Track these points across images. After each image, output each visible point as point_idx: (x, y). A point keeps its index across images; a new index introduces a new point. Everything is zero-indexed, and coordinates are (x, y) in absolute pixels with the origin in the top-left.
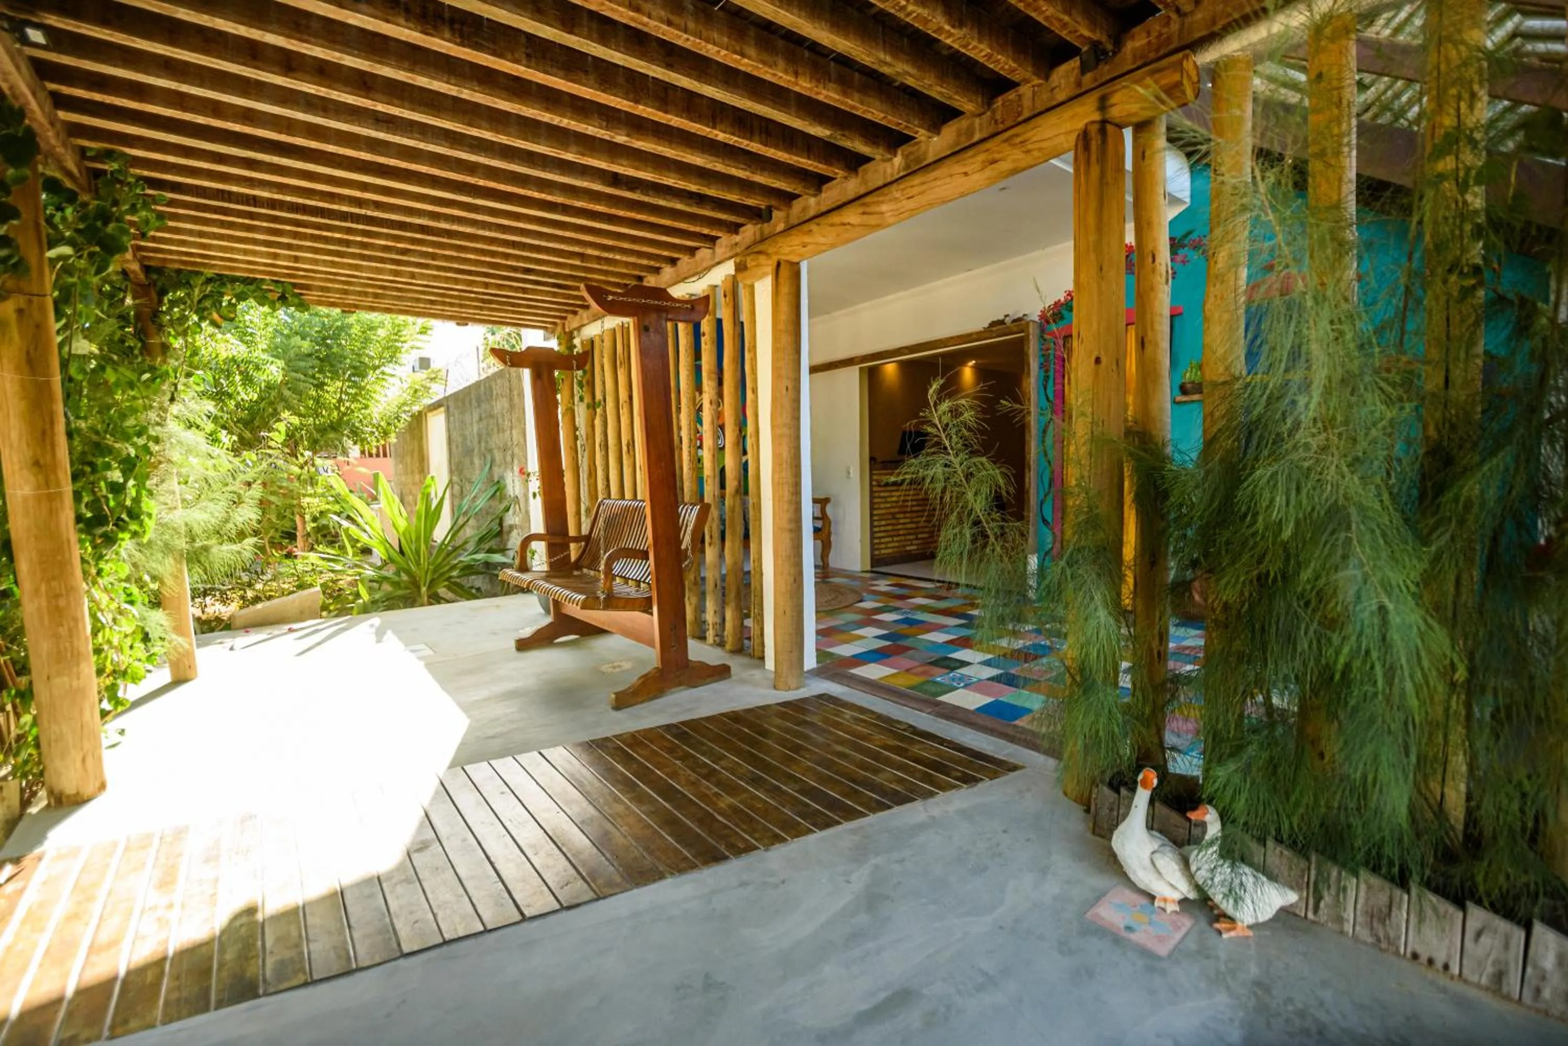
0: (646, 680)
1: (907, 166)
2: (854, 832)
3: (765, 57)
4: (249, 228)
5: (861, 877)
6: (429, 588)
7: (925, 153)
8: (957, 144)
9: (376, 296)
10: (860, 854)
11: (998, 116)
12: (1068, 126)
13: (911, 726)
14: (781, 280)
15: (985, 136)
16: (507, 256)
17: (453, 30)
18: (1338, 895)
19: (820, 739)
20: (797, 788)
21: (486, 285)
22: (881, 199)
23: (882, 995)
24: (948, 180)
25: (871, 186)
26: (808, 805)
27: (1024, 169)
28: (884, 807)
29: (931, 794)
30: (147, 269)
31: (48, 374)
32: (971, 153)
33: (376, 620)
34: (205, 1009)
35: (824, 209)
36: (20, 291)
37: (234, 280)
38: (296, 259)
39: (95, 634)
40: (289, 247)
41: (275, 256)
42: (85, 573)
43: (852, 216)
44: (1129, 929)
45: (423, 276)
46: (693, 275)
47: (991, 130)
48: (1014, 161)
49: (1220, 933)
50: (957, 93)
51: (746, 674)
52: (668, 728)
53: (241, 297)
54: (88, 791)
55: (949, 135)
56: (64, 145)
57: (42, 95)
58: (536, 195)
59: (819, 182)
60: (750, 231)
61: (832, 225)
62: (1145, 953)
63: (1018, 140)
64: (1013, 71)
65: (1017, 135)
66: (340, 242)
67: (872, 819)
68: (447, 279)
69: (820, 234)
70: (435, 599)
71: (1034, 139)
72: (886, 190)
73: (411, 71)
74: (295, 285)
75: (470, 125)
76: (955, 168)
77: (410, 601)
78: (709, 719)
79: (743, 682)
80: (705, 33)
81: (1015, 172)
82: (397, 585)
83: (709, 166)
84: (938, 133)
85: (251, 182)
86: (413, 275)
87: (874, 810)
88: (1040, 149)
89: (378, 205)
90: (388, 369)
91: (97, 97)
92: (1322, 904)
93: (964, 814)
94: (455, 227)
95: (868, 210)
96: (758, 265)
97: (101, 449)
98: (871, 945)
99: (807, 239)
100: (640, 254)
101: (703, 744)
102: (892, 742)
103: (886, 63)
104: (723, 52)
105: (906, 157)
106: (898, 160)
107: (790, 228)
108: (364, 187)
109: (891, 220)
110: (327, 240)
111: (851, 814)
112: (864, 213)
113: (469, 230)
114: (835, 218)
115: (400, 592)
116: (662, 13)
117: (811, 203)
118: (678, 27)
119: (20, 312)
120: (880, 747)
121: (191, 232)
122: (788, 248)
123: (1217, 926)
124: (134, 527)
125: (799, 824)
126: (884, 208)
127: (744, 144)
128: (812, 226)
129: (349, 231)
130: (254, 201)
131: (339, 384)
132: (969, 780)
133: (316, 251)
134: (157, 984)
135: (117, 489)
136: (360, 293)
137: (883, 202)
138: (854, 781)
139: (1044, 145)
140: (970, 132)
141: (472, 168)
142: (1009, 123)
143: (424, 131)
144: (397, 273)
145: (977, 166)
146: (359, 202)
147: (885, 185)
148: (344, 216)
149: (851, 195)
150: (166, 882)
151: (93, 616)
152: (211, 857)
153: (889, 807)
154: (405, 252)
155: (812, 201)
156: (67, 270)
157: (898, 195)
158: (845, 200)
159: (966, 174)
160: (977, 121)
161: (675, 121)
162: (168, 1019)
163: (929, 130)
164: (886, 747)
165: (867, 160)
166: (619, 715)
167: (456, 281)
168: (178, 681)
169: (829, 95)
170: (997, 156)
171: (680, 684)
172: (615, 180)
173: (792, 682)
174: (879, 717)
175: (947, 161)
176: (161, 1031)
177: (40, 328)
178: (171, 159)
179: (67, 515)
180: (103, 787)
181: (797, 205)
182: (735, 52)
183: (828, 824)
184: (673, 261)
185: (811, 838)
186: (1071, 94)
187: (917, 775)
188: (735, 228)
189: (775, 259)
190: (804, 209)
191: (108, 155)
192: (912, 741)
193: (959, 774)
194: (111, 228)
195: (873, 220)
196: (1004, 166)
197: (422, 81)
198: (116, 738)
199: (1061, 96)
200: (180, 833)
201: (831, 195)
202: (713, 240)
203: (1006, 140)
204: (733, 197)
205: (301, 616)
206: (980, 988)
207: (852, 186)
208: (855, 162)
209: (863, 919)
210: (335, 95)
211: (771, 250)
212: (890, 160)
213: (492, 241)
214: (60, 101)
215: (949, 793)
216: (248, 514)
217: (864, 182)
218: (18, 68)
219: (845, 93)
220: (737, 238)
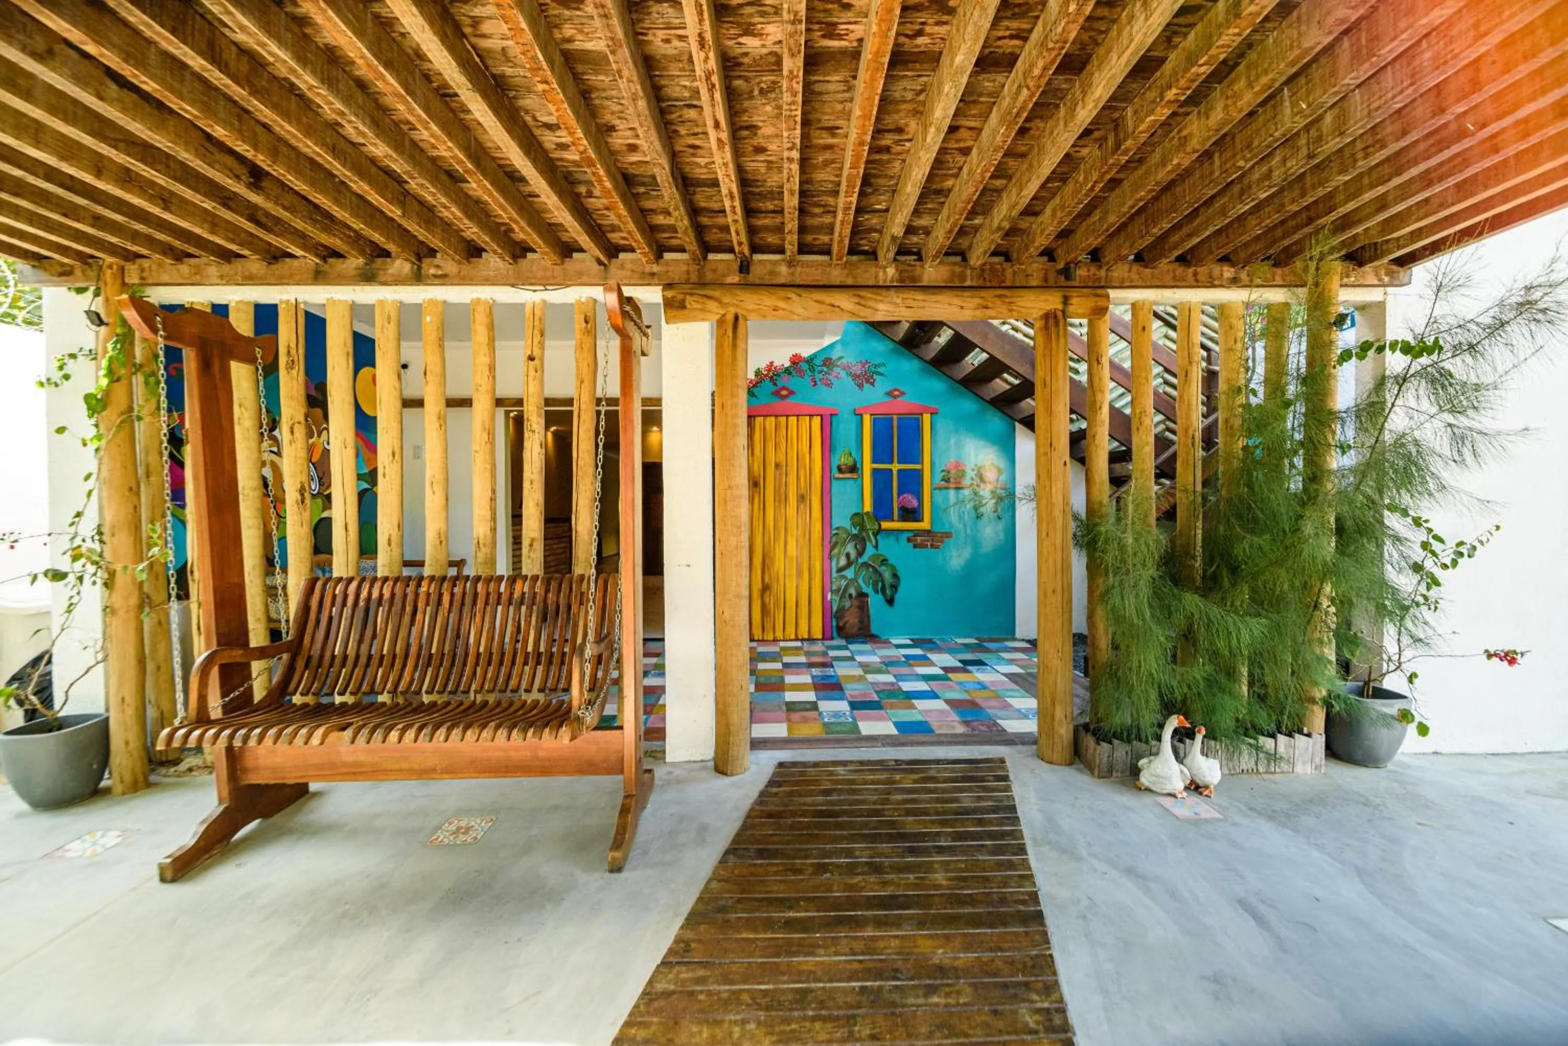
1: (904, 280)
7: (920, 277)
8: (950, 281)
11: (986, 276)
12: (1040, 305)
13: (896, 760)
15: (977, 285)
22: (879, 298)
24: (946, 306)
25: (864, 282)
32: (964, 293)
35: (800, 281)
43: (841, 301)
47: (980, 283)
55: (941, 271)
63: (1004, 300)
65: (1003, 296)
72: (884, 292)
76: (952, 299)
95: (862, 302)
96: (704, 310)
99: (782, 304)
102: (914, 777)
105: (902, 272)
106: (891, 271)
112: (858, 304)
114: (823, 297)
117: (782, 271)
126: (881, 306)
132: (1003, 778)
137: (881, 301)
139: (1024, 310)
140: (962, 277)
142: (995, 285)
145: (972, 306)
147: (880, 287)
149: (839, 282)
155: (784, 269)
157: (899, 301)
158: (831, 284)
159: (962, 307)
160: (968, 271)
170: (990, 305)
174: (862, 763)
175: (943, 291)
186: (1040, 284)
187: (977, 790)
189: (732, 310)
190: (772, 273)
193: (992, 778)
196: (995, 314)
199: (1034, 283)
201: (809, 272)
203: (999, 296)
207: (837, 273)
211: (726, 300)
217: (851, 275)
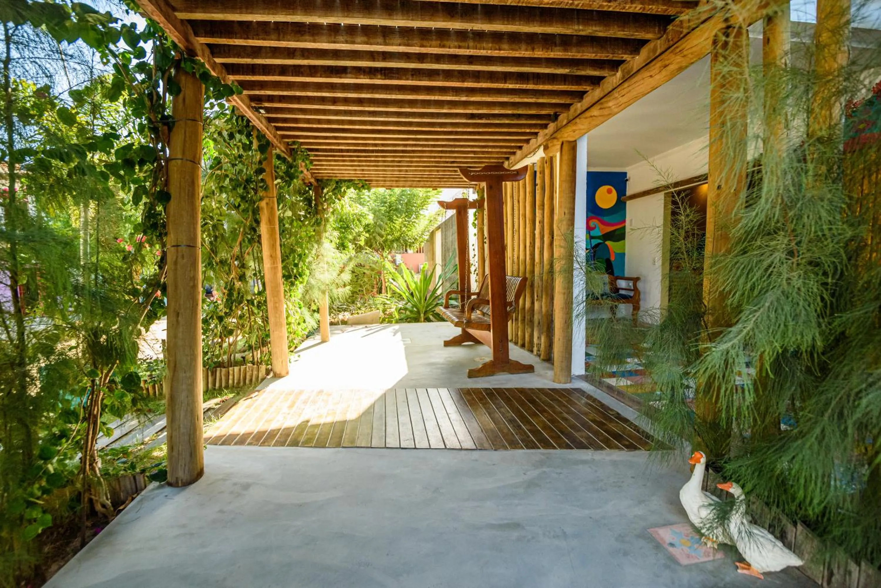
0: (485, 365)
1: (624, 76)
2: (543, 454)
3: (514, 46)
4: (344, 161)
5: (533, 473)
6: (425, 314)
7: (632, 68)
8: (648, 57)
9: (397, 181)
10: (541, 463)
11: (670, 37)
12: (706, 35)
13: (618, 414)
14: (564, 153)
15: (663, 50)
16: (441, 157)
17: (381, 74)
18: (845, 575)
19: (559, 409)
20: (530, 428)
21: (438, 171)
22: (610, 99)
23: (506, 522)
24: (642, 82)
25: (606, 92)
26: (529, 437)
27: (686, 67)
28: (568, 447)
29: (602, 448)
30: (317, 180)
31: (274, 225)
32: (653, 63)
33: (397, 327)
34: (283, 446)
35: (584, 108)
36: (267, 197)
37: (345, 181)
38: (363, 170)
39: (287, 318)
40: (359, 166)
41: (356, 170)
42: (285, 295)
43: (595, 112)
44: (672, 545)
45: (411, 171)
46: (530, 153)
47: (666, 46)
48: (678, 63)
49: (737, 568)
50: (637, 31)
51: (542, 372)
52: (486, 390)
53: (348, 187)
54: (283, 373)
55: (644, 53)
56: (280, 143)
57: (270, 128)
58: (439, 129)
59: (581, 95)
60: (552, 126)
61: (586, 118)
62: (672, 560)
63: (678, 50)
64: (667, 10)
65: (677, 47)
66: (375, 161)
67: (559, 451)
68: (421, 171)
69: (582, 124)
70: (427, 320)
71: (688, 47)
72: (612, 93)
73: (372, 93)
74: (366, 180)
75: (401, 107)
76: (645, 74)
77: (416, 320)
78: (508, 390)
79: (539, 375)
80: (478, 45)
81: (681, 69)
82: (411, 312)
83: (512, 100)
84: (638, 54)
85: (338, 144)
86: (407, 171)
87: (561, 447)
88: (692, 54)
89: (383, 145)
90: (421, 212)
91: (285, 125)
92: (833, 579)
93: (614, 463)
94: (414, 149)
95: (604, 106)
96: (554, 145)
97: (293, 251)
98: (516, 502)
99: (575, 128)
100: (501, 147)
101: (497, 399)
102: (599, 419)
103: (580, 30)
104: (489, 52)
105: (623, 71)
106: (619, 74)
107: (569, 122)
108: (375, 139)
109: (616, 110)
110: (371, 161)
111: (547, 445)
112: (602, 109)
113: (419, 149)
114: (587, 114)
115: (412, 316)
116: (456, 44)
117: (579, 106)
118: (464, 48)
119: (267, 204)
120: (592, 421)
121: (327, 165)
122: (568, 135)
123: (738, 564)
124: (301, 280)
125: (519, 443)
126: (610, 104)
127: (524, 86)
128: (577, 120)
129: (376, 157)
130: (341, 151)
131: (400, 220)
132: (631, 447)
133: (369, 166)
134: (276, 435)
135: (296, 265)
136: (390, 181)
137: (611, 101)
138: (562, 433)
139: (694, 49)
140: (655, 50)
141: (410, 124)
142: (675, 40)
143: (387, 114)
144: (400, 171)
145: (656, 71)
146: (376, 145)
147: (613, 90)
148: (373, 151)
149: (596, 98)
150: (291, 407)
151: (287, 311)
152: (305, 402)
153: (572, 448)
154: (399, 162)
155: (579, 105)
156: (280, 188)
157: (617, 95)
158: (594, 101)
159: (651, 76)
160: (659, 41)
161: (484, 85)
162: (275, 445)
163: (631, 54)
164: (594, 421)
165: (603, 78)
166: (470, 380)
167: (425, 171)
168: (323, 341)
169: (557, 54)
170: (667, 62)
171: (504, 371)
172: (472, 116)
173: (563, 379)
174: (602, 405)
175: (642, 71)
176: (271, 448)
177: (272, 208)
178: (311, 141)
179: (280, 274)
180: (287, 373)
181: (572, 109)
182: (496, 49)
183: (534, 446)
184: (520, 148)
185: (520, 451)
187: (601, 438)
188: (545, 126)
189: (561, 140)
190: (576, 110)
191: (294, 143)
192: (611, 420)
193: (627, 443)
194: (292, 171)
195: (606, 112)
196: (672, 67)
197: (377, 96)
198: (297, 358)
200: (301, 392)
201: (588, 100)
202: (536, 134)
203: (672, 52)
204: (533, 112)
205: (372, 322)
206: (556, 537)
207: (596, 93)
208: (596, 81)
209: (521, 490)
210: (350, 108)
211: (559, 136)
212: (615, 74)
213: (431, 152)
214: (278, 129)
215: (612, 451)
216: (347, 277)
217: (603, 90)
218: (261, 122)
219: (566, 50)
220: (546, 131)
